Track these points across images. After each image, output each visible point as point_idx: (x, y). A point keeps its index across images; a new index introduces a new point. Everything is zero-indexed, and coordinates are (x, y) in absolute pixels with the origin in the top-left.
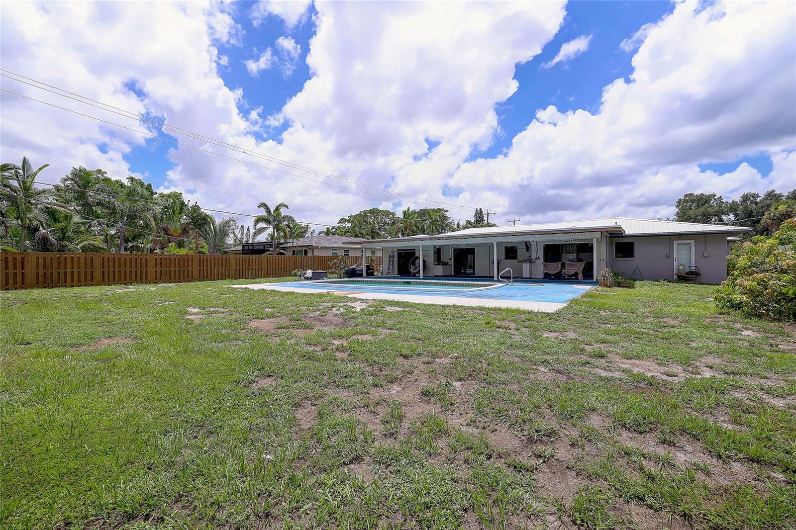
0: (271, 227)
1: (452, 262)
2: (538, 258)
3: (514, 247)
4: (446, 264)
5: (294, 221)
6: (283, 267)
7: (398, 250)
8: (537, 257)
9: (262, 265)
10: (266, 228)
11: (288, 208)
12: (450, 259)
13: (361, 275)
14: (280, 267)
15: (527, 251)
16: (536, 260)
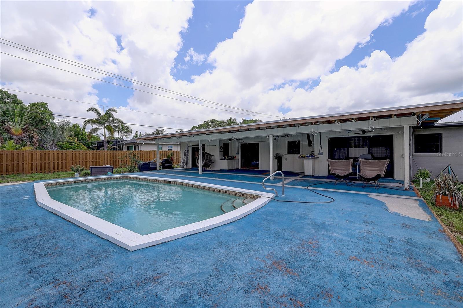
0: (102, 127)
1: (239, 157)
2: (322, 154)
3: (296, 141)
4: (233, 158)
5: (122, 122)
6: (91, 160)
7: (193, 145)
8: (321, 152)
9: (66, 159)
10: (99, 128)
11: (116, 112)
12: (238, 154)
13: (155, 169)
14: (88, 161)
15: (310, 145)
16: (319, 156)
